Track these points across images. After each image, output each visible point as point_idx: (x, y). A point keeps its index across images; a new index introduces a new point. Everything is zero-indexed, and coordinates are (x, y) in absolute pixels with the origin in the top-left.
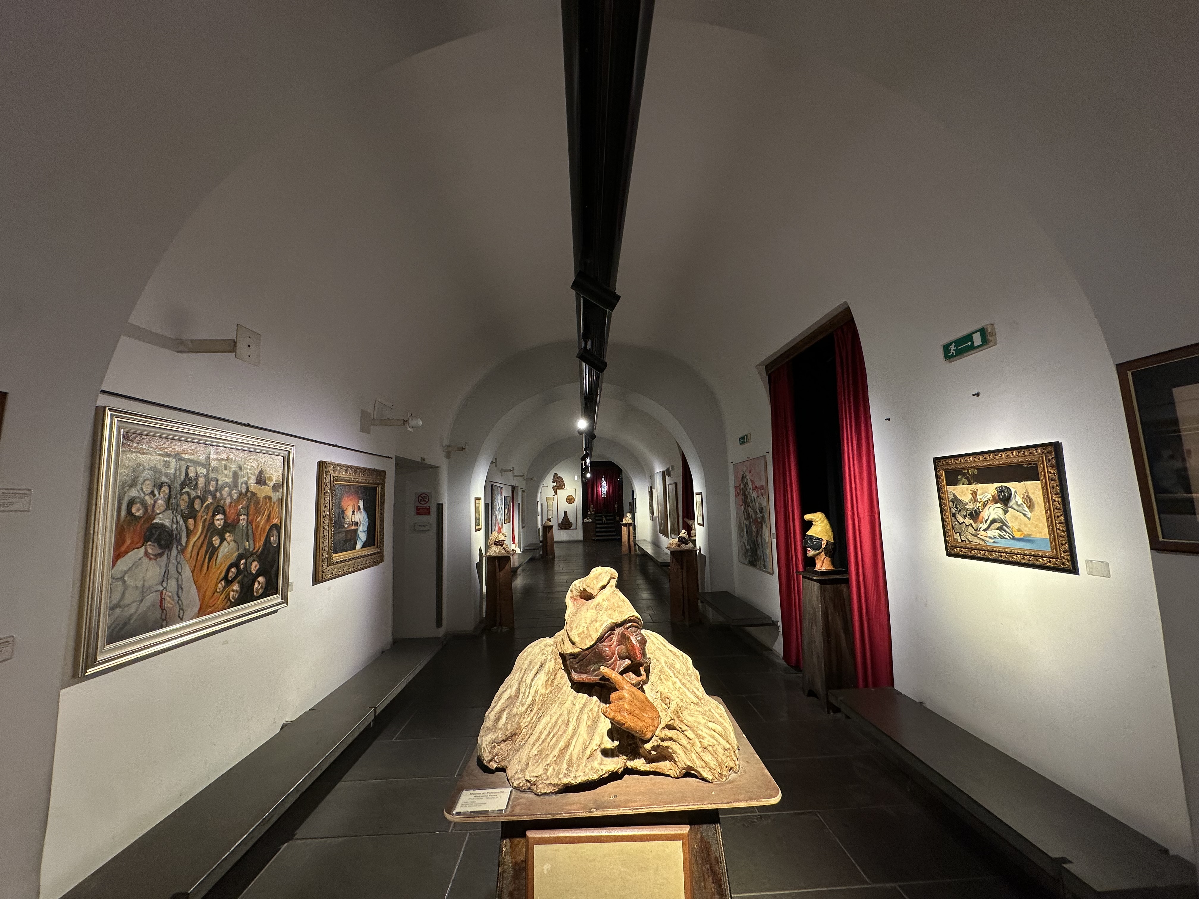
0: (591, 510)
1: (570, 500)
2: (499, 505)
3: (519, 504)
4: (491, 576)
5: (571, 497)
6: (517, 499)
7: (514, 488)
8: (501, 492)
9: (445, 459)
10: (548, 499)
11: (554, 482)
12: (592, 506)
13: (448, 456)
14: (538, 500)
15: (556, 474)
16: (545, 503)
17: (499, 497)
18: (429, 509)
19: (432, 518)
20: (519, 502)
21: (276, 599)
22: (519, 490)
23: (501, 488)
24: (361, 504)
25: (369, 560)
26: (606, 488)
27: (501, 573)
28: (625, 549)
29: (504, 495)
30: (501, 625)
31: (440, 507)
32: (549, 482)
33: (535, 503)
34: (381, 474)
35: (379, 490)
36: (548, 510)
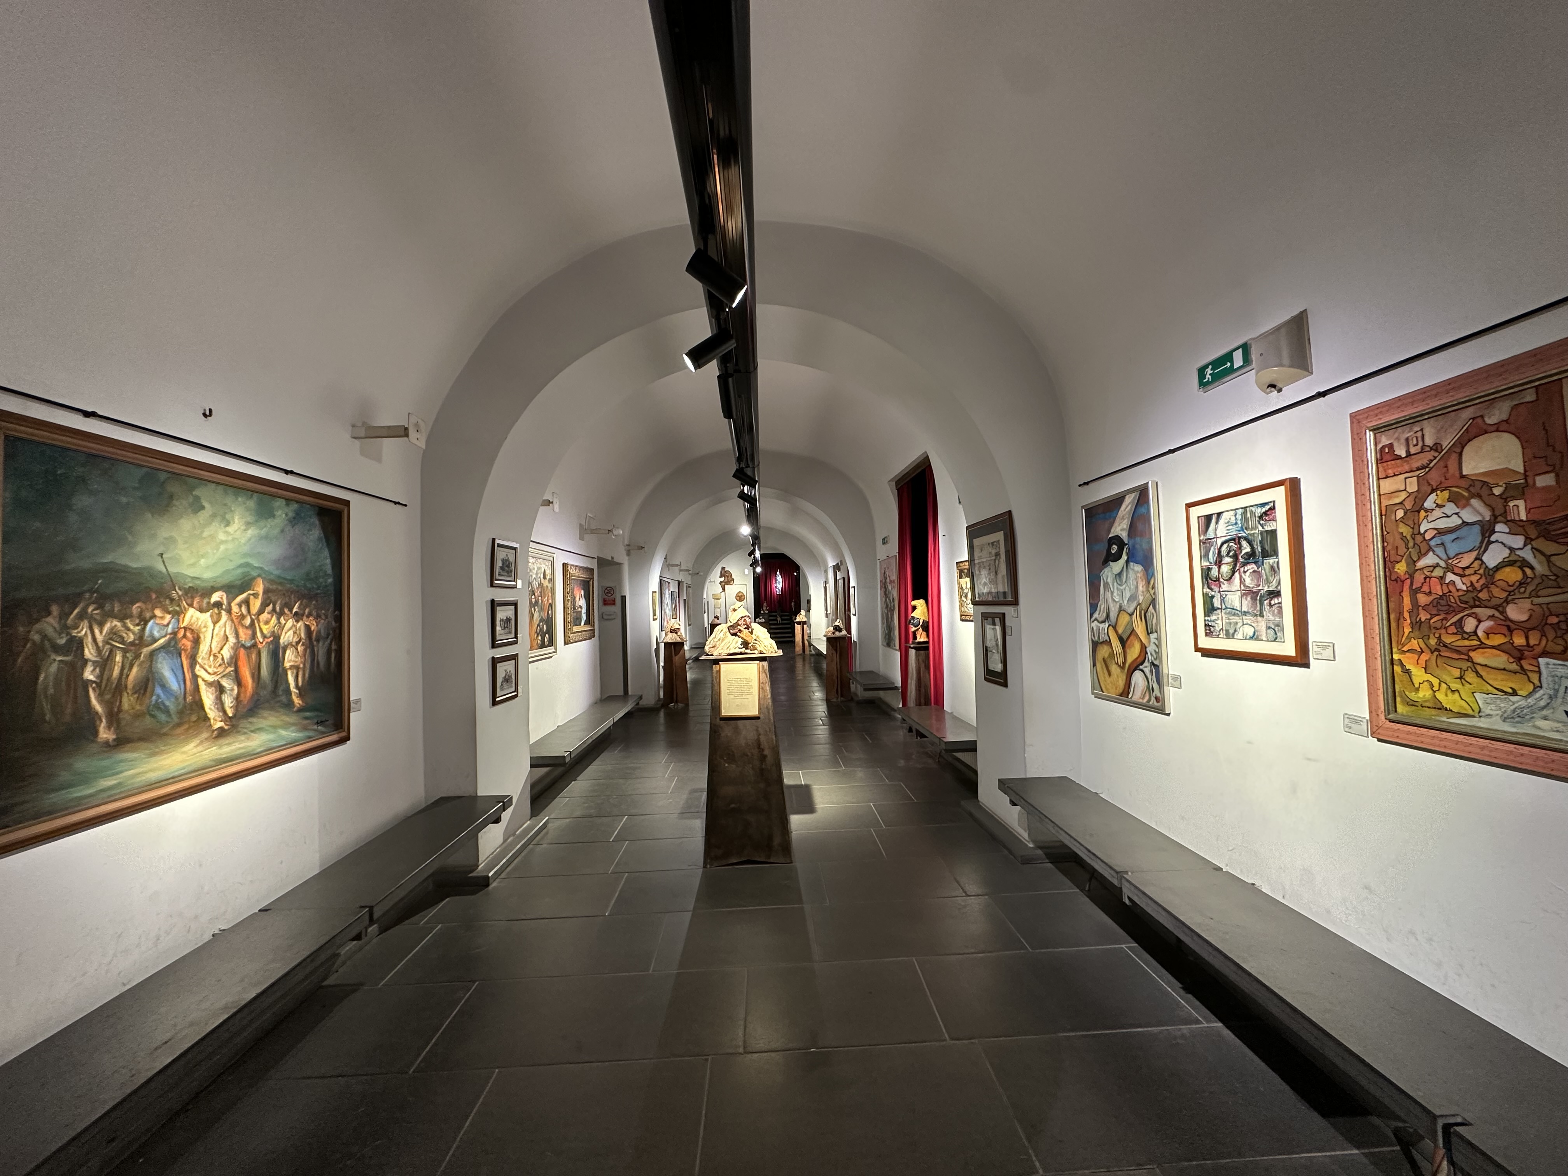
0: (764, 608)
1: (740, 597)
2: (667, 599)
3: (685, 600)
4: (668, 659)
5: (740, 594)
6: (683, 595)
7: (679, 583)
8: (669, 587)
9: (627, 558)
10: (716, 597)
11: (721, 576)
12: (765, 604)
13: (628, 553)
14: (705, 596)
15: (723, 568)
16: (711, 601)
17: (667, 592)
18: (614, 600)
19: (617, 608)
20: (685, 598)
21: (552, 649)
22: (685, 585)
23: (669, 583)
24: (583, 593)
25: (587, 634)
26: (781, 584)
27: (677, 658)
28: (798, 648)
29: (671, 590)
30: (677, 702)
31: (623, 598)
32: (715, 577)
33: (702, 599)
34: (591, 571)
35: (591, 583)
36: (715, 608)
